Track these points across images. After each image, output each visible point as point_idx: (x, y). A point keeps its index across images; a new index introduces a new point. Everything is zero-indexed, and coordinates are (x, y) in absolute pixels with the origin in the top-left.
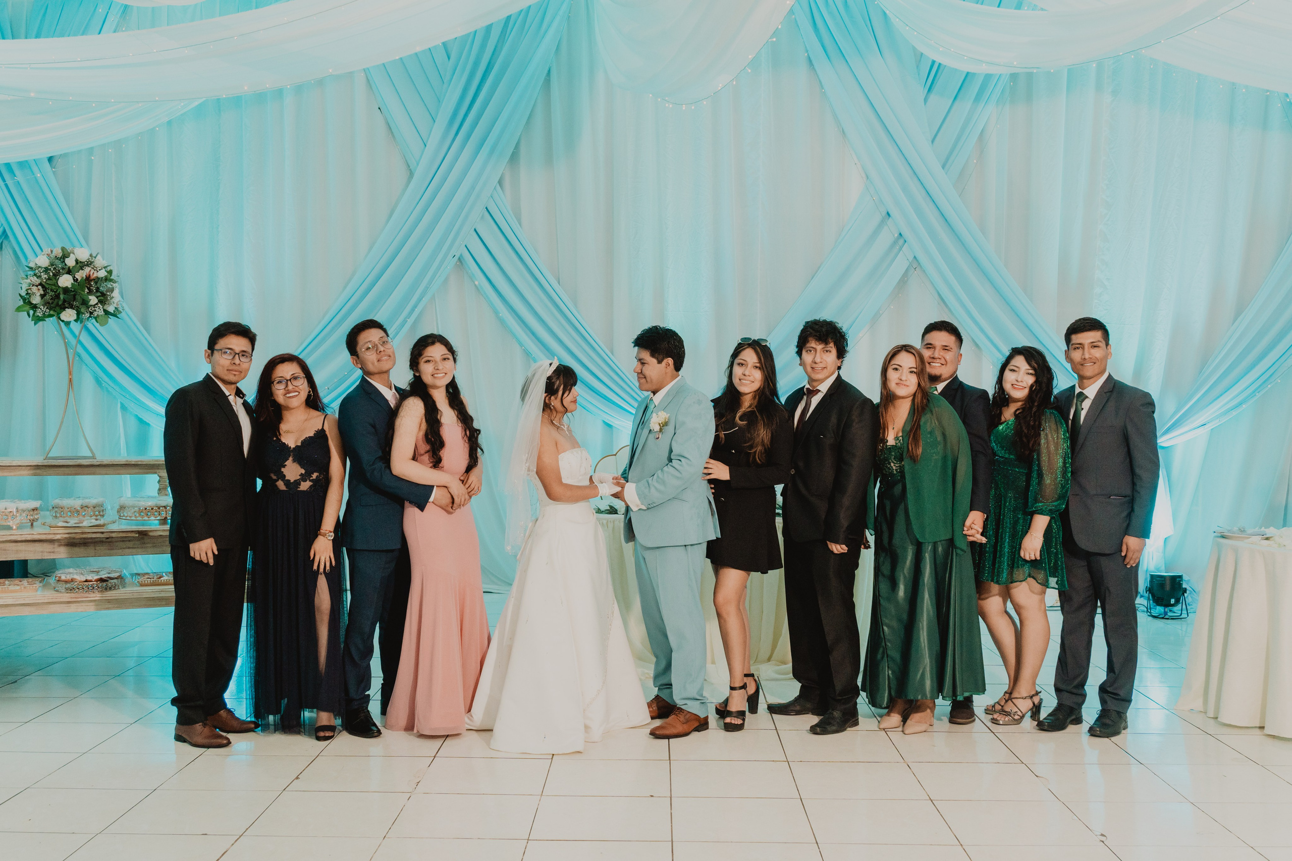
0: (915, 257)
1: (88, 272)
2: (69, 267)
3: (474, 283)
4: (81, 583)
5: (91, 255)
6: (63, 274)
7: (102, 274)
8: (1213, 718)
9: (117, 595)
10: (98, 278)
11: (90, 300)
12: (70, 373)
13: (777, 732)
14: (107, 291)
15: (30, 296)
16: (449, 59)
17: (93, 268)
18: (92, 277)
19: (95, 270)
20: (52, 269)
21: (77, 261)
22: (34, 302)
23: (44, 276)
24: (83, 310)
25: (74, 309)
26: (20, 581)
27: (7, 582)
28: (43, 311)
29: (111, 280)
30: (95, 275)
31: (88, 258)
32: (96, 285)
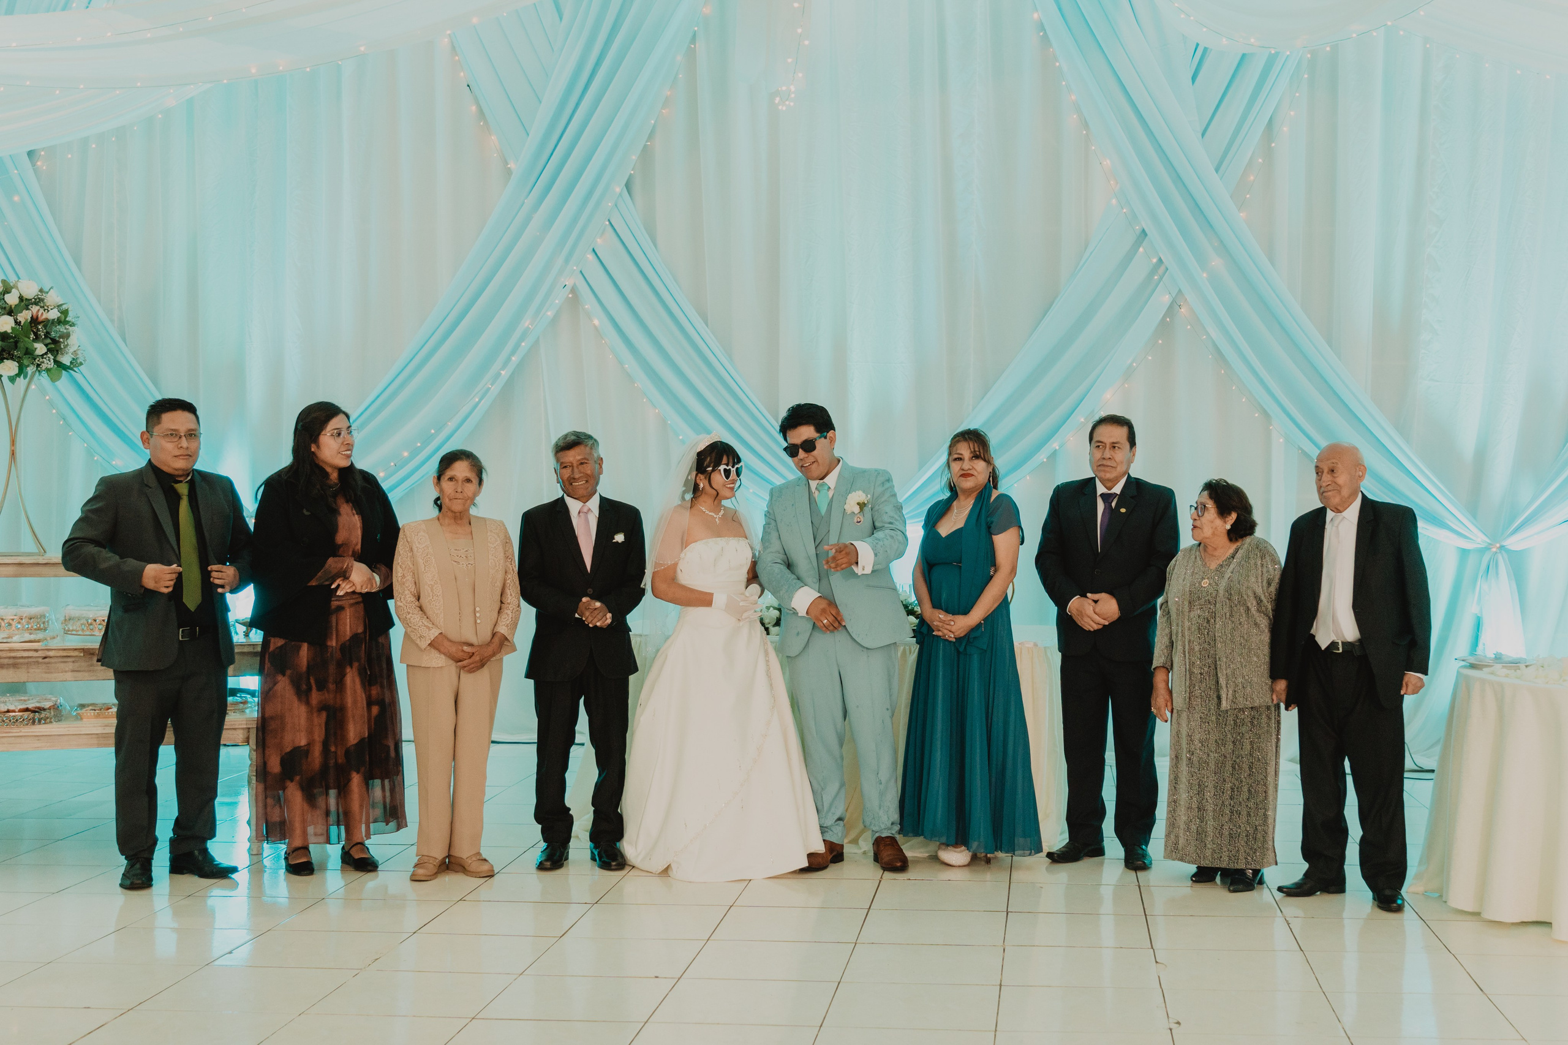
0: (1180, 291)
1: (35, 312)
2: (11, 306)
3: (592, 321)
5: (41, 291)
7: (54, 314)
10: (47, 320)
11: (36, 349)
12: (13, 442)
14: (60, 337)
16: (561, 19)
17: (41, 307)
18: (41, 319)
19: (44, 310)
21: (21, 298)
24: (26, 362)
25: (15, 361)
29: (66, 322)
30: (44, 316)
31: (35, 294)
32: (45, 329)
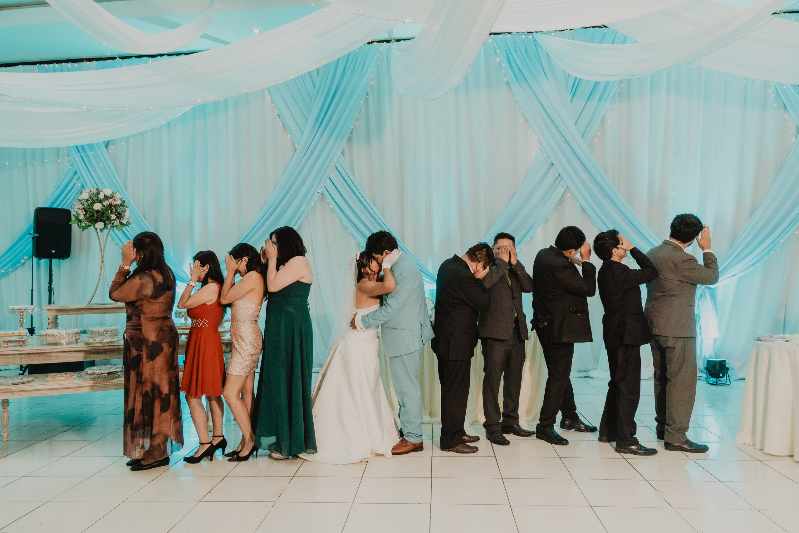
0: (568, 187)
1: (111, 202)
2: (100, 199)
3: (329, 206)
4: (99, 375)
5: (113, 192)
6: (97, 203)
7: (119, 202)
8: (759, 449)
9: (120, 381)
10: (116, 205)
11: (111, 217)
12: (102, 257)
13: (496, 458)
14: (122, 212)
15: (78, 215)
16: (315, 88)
17: (114, 200)
18: (113, 205)
19: (115, 201)
20: (91, 200)
21: (105, 196)
22: (80, 218)
23: (86, 204)
24: (107, 222)
25: (103, 222)
26: (66, 374)
27: (58, 375)
28: (85, 223)
29: (125, 206)
30: (115, 203)
31: (111, 194)
32: (115, 208)
